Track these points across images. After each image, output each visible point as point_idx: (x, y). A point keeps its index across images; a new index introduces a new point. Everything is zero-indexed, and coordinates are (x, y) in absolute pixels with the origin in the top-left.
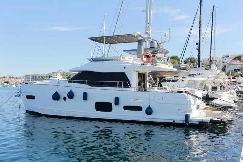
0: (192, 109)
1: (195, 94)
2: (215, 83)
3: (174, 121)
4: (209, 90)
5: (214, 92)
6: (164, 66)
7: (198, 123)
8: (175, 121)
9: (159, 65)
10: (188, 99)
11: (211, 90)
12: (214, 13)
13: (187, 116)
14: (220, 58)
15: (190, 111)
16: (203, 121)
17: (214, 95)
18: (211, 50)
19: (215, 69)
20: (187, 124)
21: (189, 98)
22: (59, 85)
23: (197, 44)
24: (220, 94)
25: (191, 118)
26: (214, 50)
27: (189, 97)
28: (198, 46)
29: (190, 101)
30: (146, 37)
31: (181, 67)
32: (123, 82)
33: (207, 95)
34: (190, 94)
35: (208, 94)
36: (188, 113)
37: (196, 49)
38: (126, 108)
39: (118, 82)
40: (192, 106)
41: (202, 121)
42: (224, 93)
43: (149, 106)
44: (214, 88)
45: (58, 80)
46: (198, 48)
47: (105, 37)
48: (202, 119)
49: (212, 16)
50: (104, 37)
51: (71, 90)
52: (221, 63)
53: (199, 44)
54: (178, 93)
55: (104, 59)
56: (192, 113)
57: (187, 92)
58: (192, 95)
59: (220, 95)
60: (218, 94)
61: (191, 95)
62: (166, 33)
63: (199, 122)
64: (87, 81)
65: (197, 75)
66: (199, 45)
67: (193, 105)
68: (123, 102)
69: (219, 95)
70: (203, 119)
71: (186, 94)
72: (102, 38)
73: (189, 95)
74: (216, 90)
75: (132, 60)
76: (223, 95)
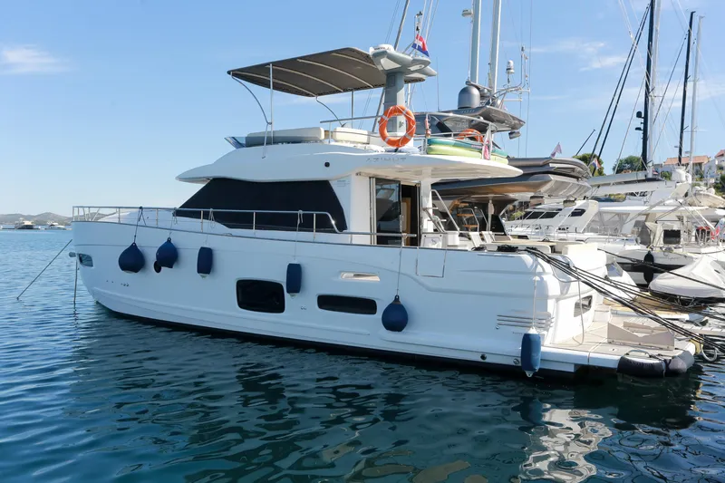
0: (549, 315)
1: (564, 257)
2: (685, 220)
3: (483, 357)
4: (657, 239)
5: (670, 246)
6: (464, 155)
7: (571, 369)
8: (486, 355)
9: (443, 151)
10: (537, 278)
11: (662, 239)
12: (692, 33)
13: (529, 343)
14: (713, 158)
15: (545, 322)
16: (591, 363)
17: (671, 255)
18: (682, 132)
19: (684, 179)
20: (529, 374)
21: (540, 274)
22: (141, 223)
23: (639, 115)
24: (689, 254)
25: (543, 349)
26: (692, 131)
27: (539, 269)
28: (642, 120)
29: (543, 285)
30: (410, 58)
31: (551, 165)
32: (315, 213)
33: (649, 257)
34: (544, 258)
35: (652, 252)
36: (533, 331)
37: (637, 129)
38: (327, 302)
39: (301, 212)
40: (551, 303)
41: (586, 363)
42: (703, 250)
43: (397, 299)
44: (672, 236)
45: (141, 208)
46: (642, 127)
47: (274, 64)
48: (587, 354)
49: (687, 40)
50: (268, 64)
51: (169, 241)
52: (715, 170)
53: (644, 116)
54: (500, 254)
55: (269, 138)
56: (551, 330)
57: (532, 251)
58: (549, 260)
59: (692, 258)
60: (685, 253)
61: (548, 262)
62: (511, 62)
63: (576, 365)
64: (211, 210)
65: (632, 197)
66: (646, 118)
67: (558, 300)
68: (317, 283)
69: (685, 257)
70: (592, 355)
71: (527, 258)
72: (262, 68)
73: (540, 260)
74: (678, 242)
75: (365, 139)
76: (700, 256)
